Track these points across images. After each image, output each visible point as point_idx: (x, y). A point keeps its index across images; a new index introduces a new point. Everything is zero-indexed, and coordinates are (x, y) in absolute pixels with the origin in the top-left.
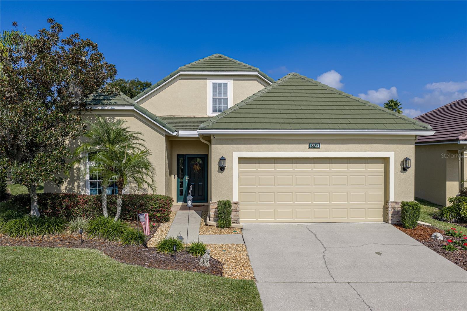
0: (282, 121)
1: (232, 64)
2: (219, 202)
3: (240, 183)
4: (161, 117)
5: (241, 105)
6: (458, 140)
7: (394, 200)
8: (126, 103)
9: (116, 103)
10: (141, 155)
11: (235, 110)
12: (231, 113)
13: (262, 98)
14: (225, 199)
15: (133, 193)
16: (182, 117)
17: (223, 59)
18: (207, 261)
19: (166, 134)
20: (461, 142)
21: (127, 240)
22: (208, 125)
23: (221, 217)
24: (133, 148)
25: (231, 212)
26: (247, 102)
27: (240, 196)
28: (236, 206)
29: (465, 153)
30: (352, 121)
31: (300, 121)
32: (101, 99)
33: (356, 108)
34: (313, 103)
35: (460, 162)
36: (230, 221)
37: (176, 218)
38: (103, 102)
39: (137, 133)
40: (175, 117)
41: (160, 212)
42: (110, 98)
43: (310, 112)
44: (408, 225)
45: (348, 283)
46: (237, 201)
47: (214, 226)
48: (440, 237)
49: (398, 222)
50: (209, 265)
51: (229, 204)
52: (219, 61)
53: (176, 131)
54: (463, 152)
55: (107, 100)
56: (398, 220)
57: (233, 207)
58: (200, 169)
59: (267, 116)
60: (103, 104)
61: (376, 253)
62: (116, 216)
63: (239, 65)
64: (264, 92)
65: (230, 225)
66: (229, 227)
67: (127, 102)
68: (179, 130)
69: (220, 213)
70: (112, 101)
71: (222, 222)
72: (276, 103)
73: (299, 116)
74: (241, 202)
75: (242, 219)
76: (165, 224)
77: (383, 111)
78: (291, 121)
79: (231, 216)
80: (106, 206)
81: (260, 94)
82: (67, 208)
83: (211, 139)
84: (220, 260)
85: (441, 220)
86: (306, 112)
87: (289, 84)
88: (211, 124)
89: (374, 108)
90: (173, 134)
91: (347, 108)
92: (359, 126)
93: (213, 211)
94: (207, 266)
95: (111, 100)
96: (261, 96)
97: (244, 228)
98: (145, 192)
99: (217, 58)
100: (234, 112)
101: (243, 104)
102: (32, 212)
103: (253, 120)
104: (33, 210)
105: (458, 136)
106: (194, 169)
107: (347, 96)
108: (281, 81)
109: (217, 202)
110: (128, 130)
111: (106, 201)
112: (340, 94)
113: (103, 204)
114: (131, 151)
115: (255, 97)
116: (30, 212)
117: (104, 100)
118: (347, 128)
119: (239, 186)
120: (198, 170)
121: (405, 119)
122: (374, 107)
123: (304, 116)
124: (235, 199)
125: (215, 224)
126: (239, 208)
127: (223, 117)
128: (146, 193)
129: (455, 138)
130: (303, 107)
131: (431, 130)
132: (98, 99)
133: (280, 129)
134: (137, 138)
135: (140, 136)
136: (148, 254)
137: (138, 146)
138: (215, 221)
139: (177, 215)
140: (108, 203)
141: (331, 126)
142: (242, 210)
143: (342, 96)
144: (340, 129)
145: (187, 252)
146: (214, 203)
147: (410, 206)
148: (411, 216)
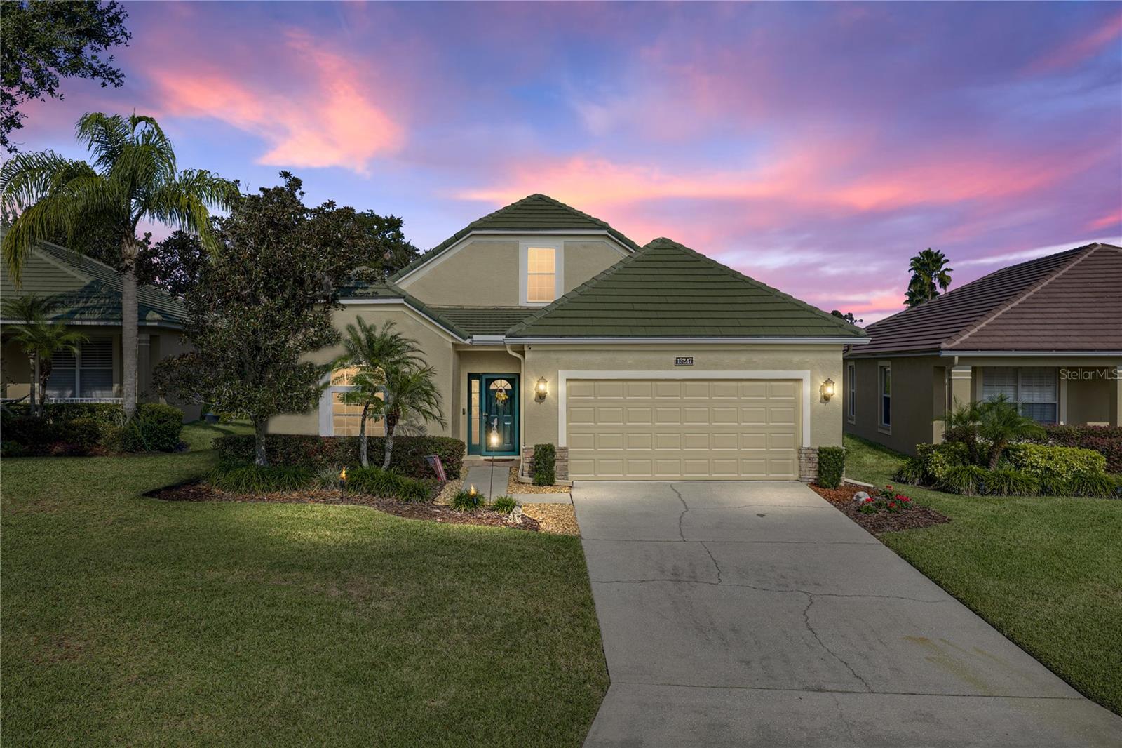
0: (634, 322)
1: (563, 214)
2: (536, 446)
3: (569, 420)
4: (439, 308)
5: (572, 296)
6: (939, 349)
7: (809, 446)
8: (393, 294)
9: (376, 293)
10: (421, 375)
11: (562, 305)
12: (556, 309)
13: (606, 285)
14: (546, 442)
15: (402, 435)
16: (475, 309)
17: (546, 204)
18: (518, 516)
19: (454, 341)
20: (944, 354)
21: (406, 495)
22: (520, 330)
23: (540, 468)
24: (408, 364)
25: (554, 462)
26: (582, 291)
27: (569, 438)
28: (563, 454)
29: (953, 371)
30: (743, 322)
31: (663, 322)
32: (352, 288)
33: (754, 299)
34: (687, 292)
35: (947, 386)
36: (552, 474)
37: (468, 475)
38: (356, 292)
39: (412, 341)
40: (463, 309)
41: (448, 463)
42: (366, 285)
43: (680, 307)
44: (826, 483)
45: (701, 542)
46: (565, 446)
47: (529, 483)
48: (864, 496)
49: (815, 479)
50: (522, 522)
51: (551, 450)
52: (541, 207)
53: (469, 337)
54: (951, 370)
55: (361, 288)
56: (815, 477)
57: (557, 456)
58: (506, 399)
59: (611, 314)
60: (357, 296)
61: (758, 515)
62: (384, 466)
63: (574, 216)
64: (610, 273)
65: (554, 482)
66: (551, 485)
67: (393, 291)
68: (475, 334)
69: (538, 463)
70: (370, 291)
71: (541, 476)
72: (628, 292)
73: (661, 315)
74: (572, 448)
75: (572, 474)
76: (455, 481)
77: (797, 305)
78: (648, 322)
79: (555, 467)
80: (365, 453)
81: (604, 277)
82: (307, 455)
83: (524, 351)
84: (535, 519)
85: (899, 481)
86: (674, 307)
87: (653, 258)
88: (524, 329)
89: (783, 301)
90: (465, 342)
91: (739, 300)
92: (753, 331)
93: (528, 461)
94: (518, 522)
95: (367, 288)
96: (605, 281)
97: (574, 486)
98: (421, 433)
99: (537, 203)
100: (562, 308)
101: (576, 294)
102: (257, 461)
103: (589, 322)
104: (259, 458)
105: (940, 343)
106: (497, 399)
107: (744, 280)
108: (640, 254)
109: (533, 447)
110: (400, 336)
111: (366, 445)
112: (733, 276)
113: (362, 449)
114: (407, 370)
115: (595, 282)
116: (254, 459)
117: (356, 288)
118: (733, 333)
119: (567, 423)
120: (503, 400)
121: (827, 319)
122: (784, 299)
123: (668, 315)
124: (562, 442)
125: (530, 480)
126: (567, 457)
127: (544, 317)
128: (423, 434)
129: (936, 346)
130: (670, 300)
131: (865, 336)
132: (347, 287)
133: (629, 336)
134: (413, 350)
135: (417, 346)
136: (438, 511)
137: (414, 360)
138: (530, 477)
139: (470, 472)
140: (368, 448)
141: (708, 330)
142: (572, 461)
143: (737, 280)
144: (722, 336)
145: (491, 510)
146: (529, 449)
147: (829, 454)
148: (831, 469)
